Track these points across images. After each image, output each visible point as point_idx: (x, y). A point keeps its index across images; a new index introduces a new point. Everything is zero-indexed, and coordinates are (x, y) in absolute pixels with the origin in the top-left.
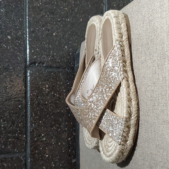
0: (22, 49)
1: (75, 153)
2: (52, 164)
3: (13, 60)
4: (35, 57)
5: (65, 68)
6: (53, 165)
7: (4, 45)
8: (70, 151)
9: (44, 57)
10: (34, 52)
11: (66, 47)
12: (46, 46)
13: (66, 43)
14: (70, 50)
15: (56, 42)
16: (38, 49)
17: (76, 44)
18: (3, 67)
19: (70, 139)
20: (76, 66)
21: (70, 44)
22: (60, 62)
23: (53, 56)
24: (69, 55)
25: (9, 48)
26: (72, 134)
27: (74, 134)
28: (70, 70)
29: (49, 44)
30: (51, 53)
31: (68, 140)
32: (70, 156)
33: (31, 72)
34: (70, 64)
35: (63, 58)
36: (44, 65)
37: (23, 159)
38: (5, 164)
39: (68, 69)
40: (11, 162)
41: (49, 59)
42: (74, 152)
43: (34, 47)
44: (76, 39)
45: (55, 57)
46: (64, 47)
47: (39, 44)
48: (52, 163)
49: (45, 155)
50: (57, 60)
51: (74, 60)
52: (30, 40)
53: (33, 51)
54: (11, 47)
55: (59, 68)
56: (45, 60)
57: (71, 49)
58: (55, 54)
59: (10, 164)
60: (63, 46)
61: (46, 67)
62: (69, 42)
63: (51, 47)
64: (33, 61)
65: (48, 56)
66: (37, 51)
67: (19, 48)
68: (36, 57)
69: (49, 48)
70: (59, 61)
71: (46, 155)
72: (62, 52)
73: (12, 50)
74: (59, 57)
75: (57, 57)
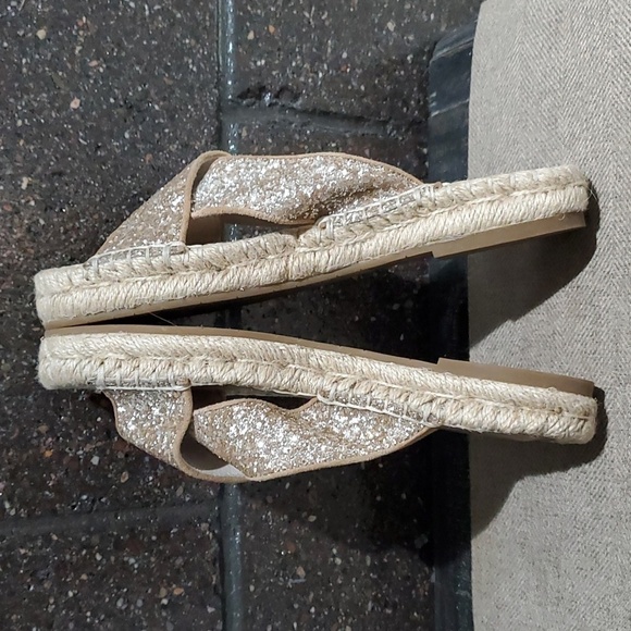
0: (204, 19)
1: (429, 506)
2: (334, 556)
3: (167, 69)
4: (259, 63)
5: (385, 123)
6: (338, 561)
8: (404, 496)
9: (297, 66)
10: (256, 40)
11: (391, 26)
12: (307, 15)
13: (390, 10)
14: (408, 41)
16: (272, 29)
17: (432, 16)
18: (122, 103)
20: (434, 114)
21: (410, 12)
22: (365, 95)
23: (336, 63)
24: (403, 62)
25: (147, 13)
28: (407, 130)
29: (320, 9)
30: (329, 50)
32: (404, 519)
33: (244, 134)
34: (405, 103)
35: (379, 76)
36: (298, 104)
37: (211, 535)
38: (132, 561)
39: (397, 128)
40: (161, 548)
41: (321, 75)
42: (420, 501)
43: (256, 15)
45: (343, 69)
46: (382, 26)
47: (280, 3)
48: (335, 551)
49: (304, 514)
50: (354, 84)
51: (424, 91)
53: (251, 36)
54: (157, 7)
55: (359, 120)
56: (302, 79)
57: (411, 38)
58: (345, 55)
59: (153, 559)
60: (376, 21)
61: (304, 112)
63: (327, 23)
64: (253, 82)
65: (316, 59)
66: (270, 39)
67: (194, 18)
68: (263, 62)
69: (321, 26)
70: (363, 88)
71: (308, 516)
72: (374, 48)
73: (161, 23)
74: (359, 71)
75: (353, 69)
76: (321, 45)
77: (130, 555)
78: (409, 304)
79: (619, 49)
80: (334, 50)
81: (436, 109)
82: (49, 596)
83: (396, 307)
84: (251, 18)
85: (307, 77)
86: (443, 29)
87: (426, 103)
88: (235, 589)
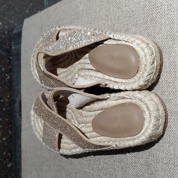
1: (12, 155)
8: (4, 153)
11: (1, 23)
13: (1, 19)
14: (6, 28)
17: (13, 21)
19: (4, 139)
20: (13, 48)
21: (6, 20)
26: (8, 133)
27: (10, 133)
28: (6, 52)
31: (2, 141)
32: (5, 159)
34: (5, 45)
39: (3, 51)
42: (9, 154)
44: (13, 15)
51: (10, 41)
62: (4, 17)
78: (6, 100)
81: (14, 47)
83: (2, 101)
86: (16, 25)
87: (11, 45)
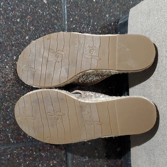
0: (59, 16)
2: (96, 153)
3: (50, 28)
4: (73, 26)
6: (97, 154)
7: (39, 11)
9: (83, 27)
10: (73, 20)
11: (107, 16)
12: (86, 14)
13: (107, 11)
15: (96, 10)
16: (77, 17)
17: (118, 13)
21: (112, 12)
23: (93, 26)
24: (111, 25)
25: (45, 14)
29: (89, 12)
30: (91, 22)
35: (104, 28)
37: (63, 148)
38: (43, 154)
40: (50, 151)
41: (89, 29)
43: (73, 14)
44: (118, 7)
45: (95, 27)
46: (105, 16)
47: (79, 11)
48: (96, 152)
50: (98, 31)
52: (68, 6)
53: (71, 19)
54: (47, 13)
56: (85, 30)
57: (113, 19)
58: (95, 24)
59: (48, 154)
60: (104, 15)
62: (110, 10)
63: (91, 16)
65: (88, 25)
66: (76, 20)
67: (57, 15)
68: (75, 26)
69: (89, 16)
70: (100, 32)
72: (103, 21)
73: (48, 17)
74: (99, 27)
75: (98, 27)
76: (89, 21)
77: (43, 153)
78: (114, 87)
79: (165, 19)
80: (93, 22)
82: (22, 163)
84: (71, 15)
85: (86, 29)
86: (121, 16)
88: (70, 162)
